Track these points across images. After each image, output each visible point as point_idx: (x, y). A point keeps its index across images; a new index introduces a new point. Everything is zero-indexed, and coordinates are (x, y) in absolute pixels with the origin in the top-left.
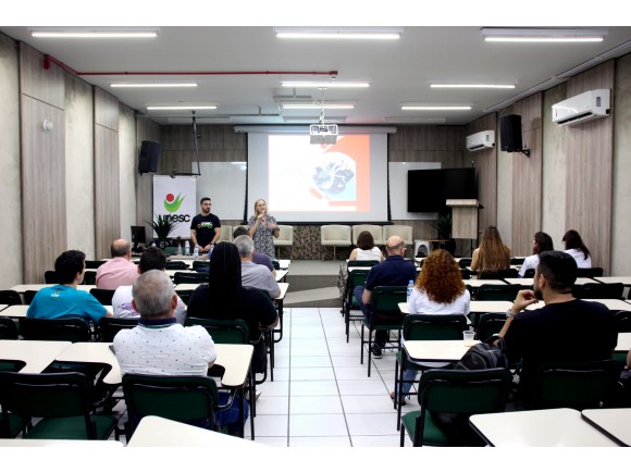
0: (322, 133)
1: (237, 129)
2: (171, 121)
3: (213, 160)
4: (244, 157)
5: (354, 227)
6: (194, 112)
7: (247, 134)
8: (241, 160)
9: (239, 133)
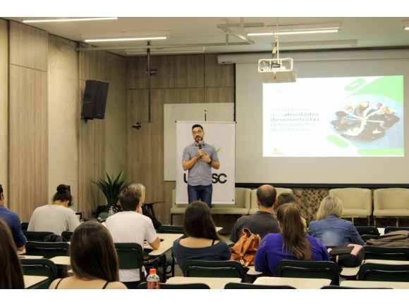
0: (275, 70)
1: (221, 59)
2: (129, 53)
3: (191, 101)
4: (231, 97)
5: (376, 191)
6: (149, 43)
7: (234, 65)
8: (227, 101)
9: (224, 64)
